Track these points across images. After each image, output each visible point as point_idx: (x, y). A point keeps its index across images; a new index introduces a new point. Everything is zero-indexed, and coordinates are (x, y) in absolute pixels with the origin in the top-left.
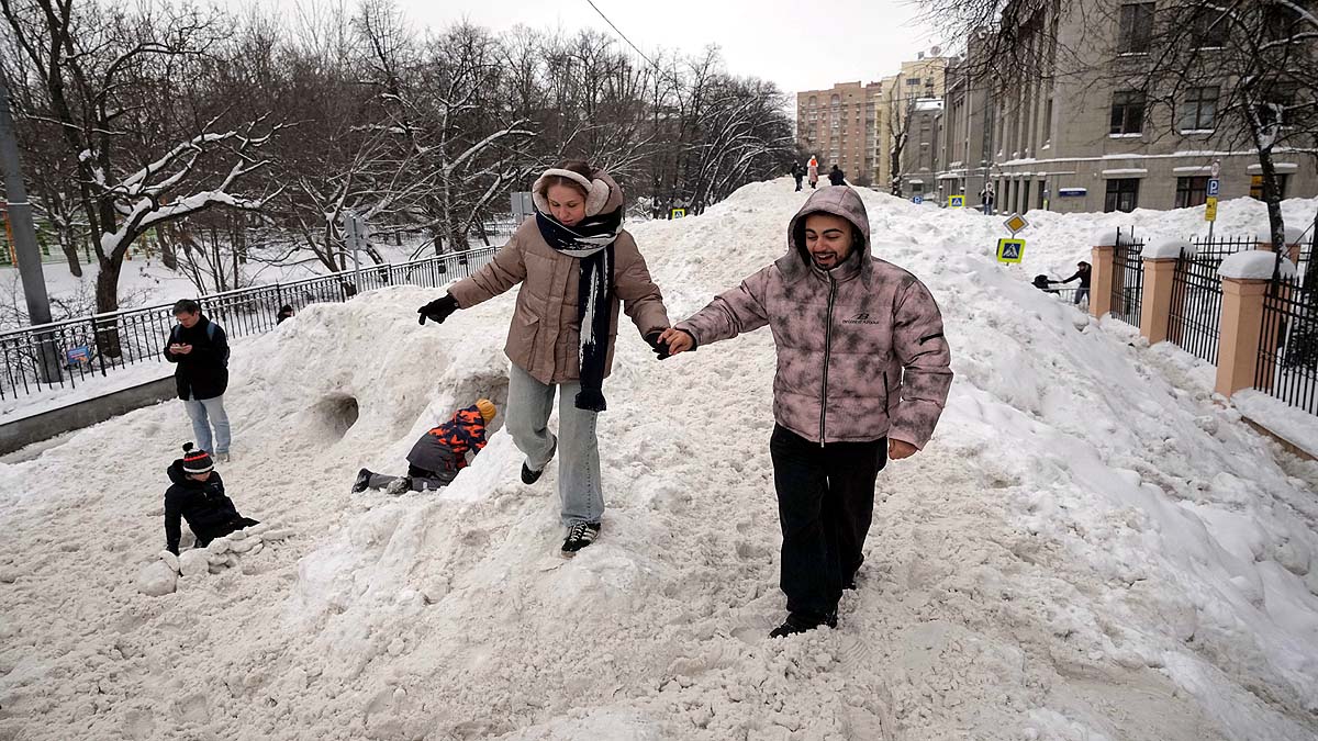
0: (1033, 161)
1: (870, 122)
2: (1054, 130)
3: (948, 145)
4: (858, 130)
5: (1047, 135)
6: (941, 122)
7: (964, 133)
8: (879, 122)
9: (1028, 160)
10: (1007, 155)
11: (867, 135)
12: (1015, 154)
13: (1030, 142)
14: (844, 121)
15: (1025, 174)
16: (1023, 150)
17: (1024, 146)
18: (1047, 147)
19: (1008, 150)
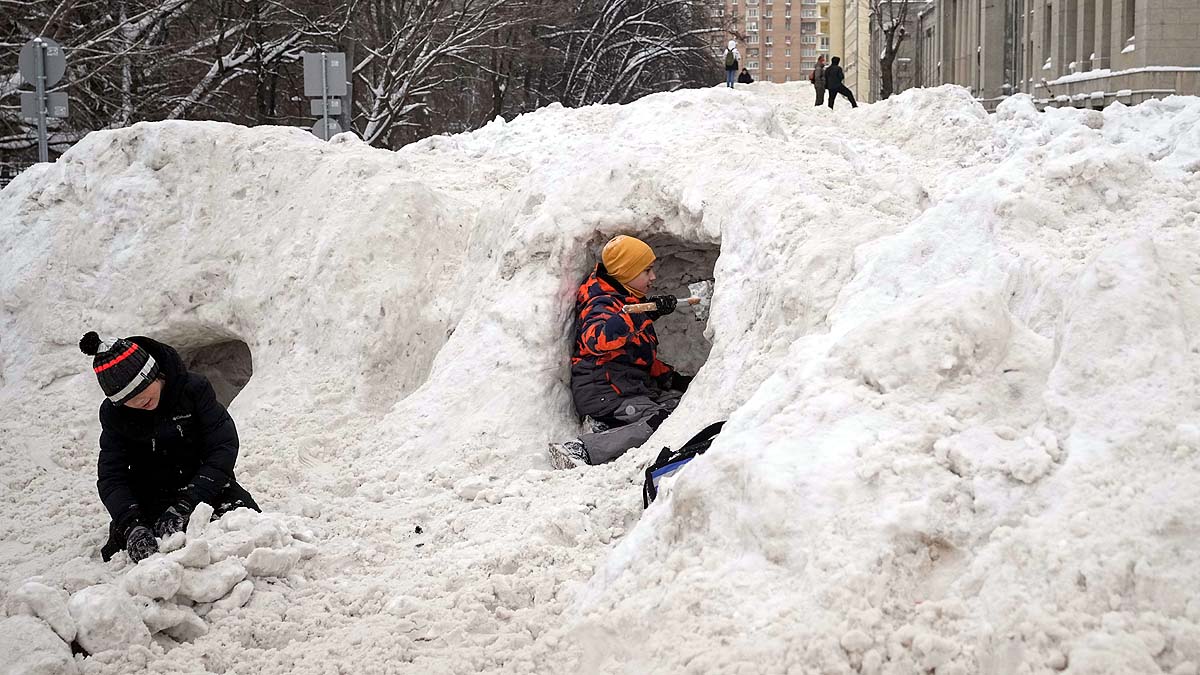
0: (1107, 73)
1: (807, 25)
2: (1141, 20)
3: (946, 60)
4: (788, 38)
5: (1130, 28)
6: (931, 22)
7: (974, 38)
8: (825, 26)
9: (1096, 73)
10: (1060, 67)
11: (803, 46)
12: (1072, 65)
13: (1098, 44)
14: (767, 22)
15: (1094, 95)
16: (1086, 57)
17: (1089, 50)
18: (1131, 48)
19: (1061, 57)
